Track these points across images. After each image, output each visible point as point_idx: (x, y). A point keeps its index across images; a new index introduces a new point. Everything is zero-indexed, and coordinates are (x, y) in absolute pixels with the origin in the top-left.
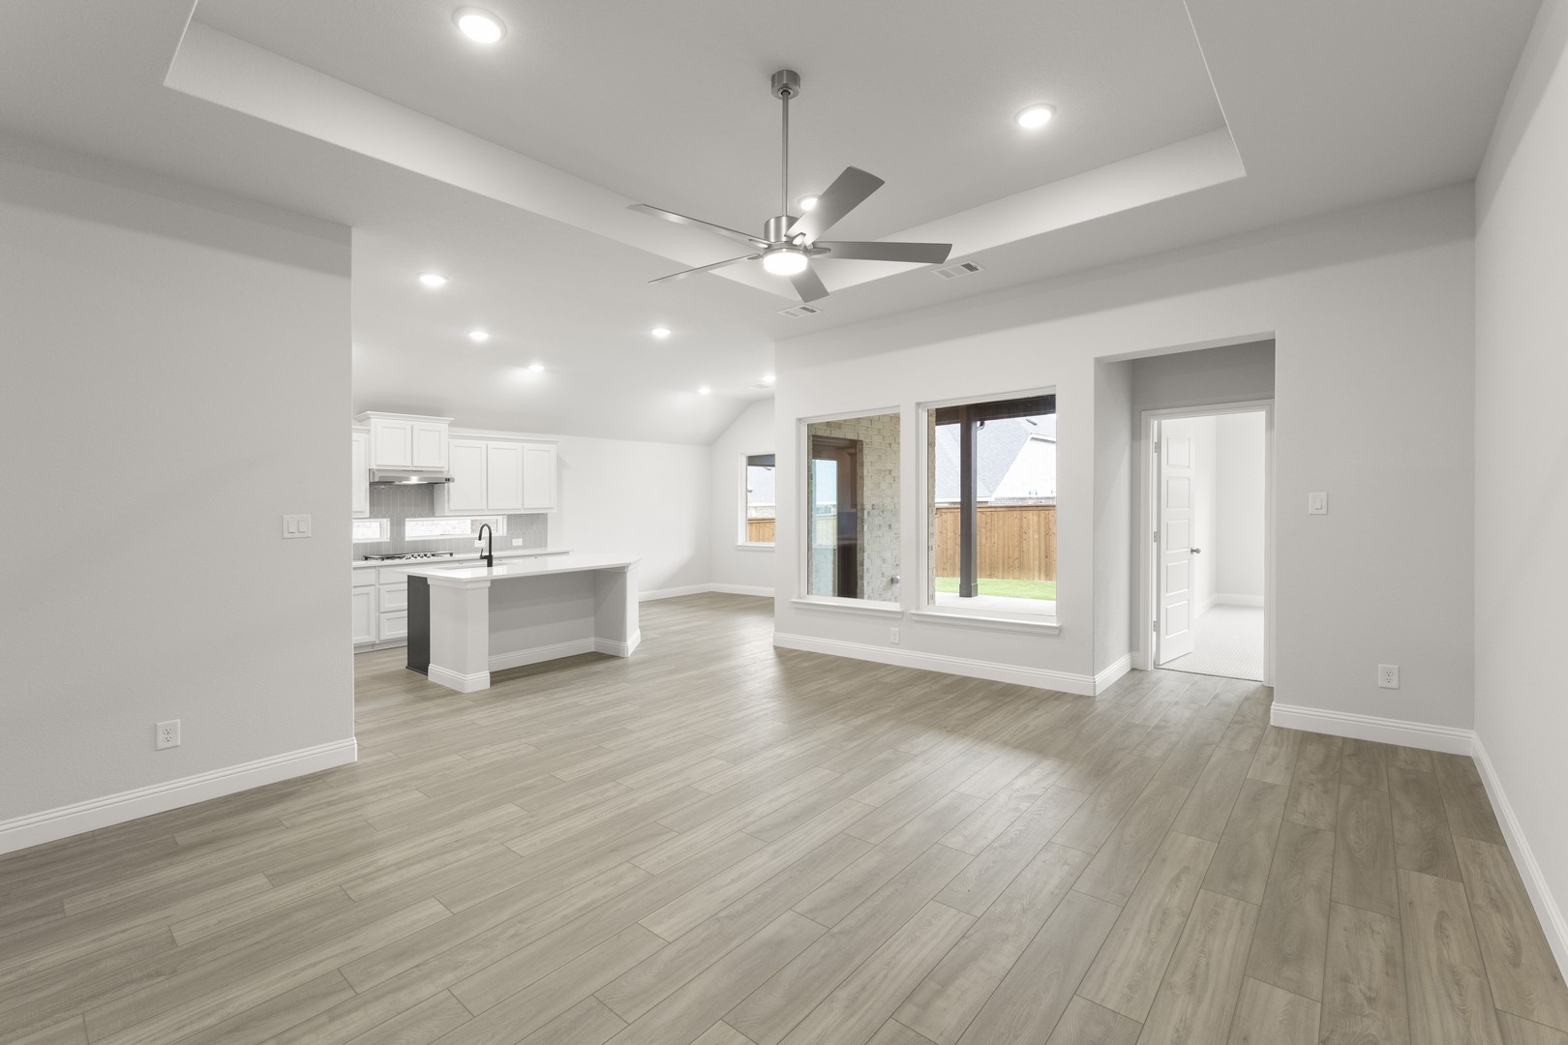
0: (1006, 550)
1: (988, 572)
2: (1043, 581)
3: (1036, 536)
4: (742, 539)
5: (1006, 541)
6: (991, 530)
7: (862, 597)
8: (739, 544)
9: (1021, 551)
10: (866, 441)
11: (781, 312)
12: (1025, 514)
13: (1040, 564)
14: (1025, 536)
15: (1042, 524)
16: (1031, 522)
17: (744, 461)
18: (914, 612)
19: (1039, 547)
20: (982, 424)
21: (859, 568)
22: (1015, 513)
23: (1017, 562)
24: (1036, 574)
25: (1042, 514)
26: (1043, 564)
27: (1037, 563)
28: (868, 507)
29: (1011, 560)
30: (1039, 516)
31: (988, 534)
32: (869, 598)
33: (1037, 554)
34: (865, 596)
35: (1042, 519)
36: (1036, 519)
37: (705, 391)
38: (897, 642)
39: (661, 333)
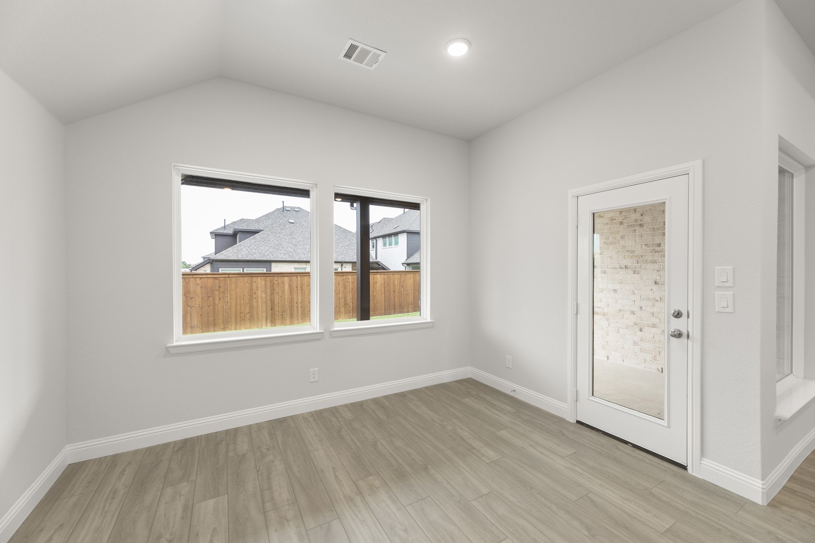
0: (239, 306)
1: (222, 326)
3: (264, 295)
5: (238, 300)
6: (224, 293)
9: (251, 307)
12: (254, 279)
13: (267, 315)
14: (254, 296)
15: (268, 286)
19: (266, 303)
22: (246, 278)
23: (248, 316)
24: (264, 323)
25: (268, 279)
26: (269, 314)
27: (264, 315)
29: (243, 315)
31: (221, 295)
33: (264, 308)
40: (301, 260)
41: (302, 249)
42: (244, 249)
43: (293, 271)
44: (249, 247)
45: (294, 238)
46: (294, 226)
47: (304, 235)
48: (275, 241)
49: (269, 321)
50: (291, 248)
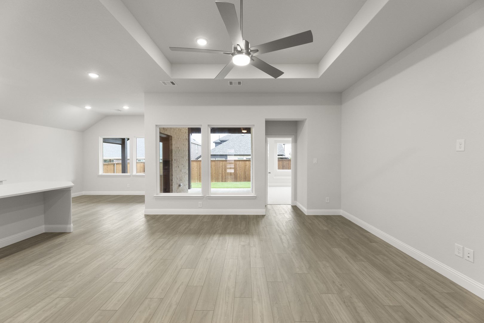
2: (198, 183)
4: (101, 172)
7: (172, 192)
8: (100, 174)
10: (173, 136)
11: (161, 81)
16: (195, 165)
17: (102, 140)
18: (207, 196)
20: (191, 135)
21: (171, 182)
24: (197, 181)
26: (198, 177)
27: (197, 177)
28: (173, 160)
30: (197, 164)
32: (174, 192)
33: (197, 175)
34: (173, 192)
35: (198, 164)
36: (196, 164)
37: (88, 107)
38: (201, 206)
39: (94, 76)
40: (241, 154)
41: (243, 149)
42: (217, 150)
43: (237, 159)
44: (219, 149)
45: (241, 143)
46: (243, 137)
47: (246, 141)
48: (232, 145)
49: (198, 180)
50: (238, 148)
